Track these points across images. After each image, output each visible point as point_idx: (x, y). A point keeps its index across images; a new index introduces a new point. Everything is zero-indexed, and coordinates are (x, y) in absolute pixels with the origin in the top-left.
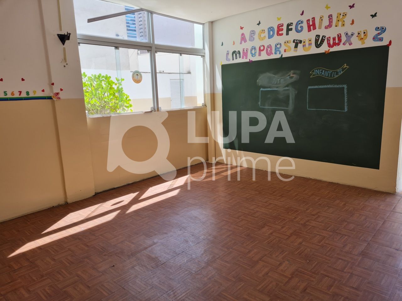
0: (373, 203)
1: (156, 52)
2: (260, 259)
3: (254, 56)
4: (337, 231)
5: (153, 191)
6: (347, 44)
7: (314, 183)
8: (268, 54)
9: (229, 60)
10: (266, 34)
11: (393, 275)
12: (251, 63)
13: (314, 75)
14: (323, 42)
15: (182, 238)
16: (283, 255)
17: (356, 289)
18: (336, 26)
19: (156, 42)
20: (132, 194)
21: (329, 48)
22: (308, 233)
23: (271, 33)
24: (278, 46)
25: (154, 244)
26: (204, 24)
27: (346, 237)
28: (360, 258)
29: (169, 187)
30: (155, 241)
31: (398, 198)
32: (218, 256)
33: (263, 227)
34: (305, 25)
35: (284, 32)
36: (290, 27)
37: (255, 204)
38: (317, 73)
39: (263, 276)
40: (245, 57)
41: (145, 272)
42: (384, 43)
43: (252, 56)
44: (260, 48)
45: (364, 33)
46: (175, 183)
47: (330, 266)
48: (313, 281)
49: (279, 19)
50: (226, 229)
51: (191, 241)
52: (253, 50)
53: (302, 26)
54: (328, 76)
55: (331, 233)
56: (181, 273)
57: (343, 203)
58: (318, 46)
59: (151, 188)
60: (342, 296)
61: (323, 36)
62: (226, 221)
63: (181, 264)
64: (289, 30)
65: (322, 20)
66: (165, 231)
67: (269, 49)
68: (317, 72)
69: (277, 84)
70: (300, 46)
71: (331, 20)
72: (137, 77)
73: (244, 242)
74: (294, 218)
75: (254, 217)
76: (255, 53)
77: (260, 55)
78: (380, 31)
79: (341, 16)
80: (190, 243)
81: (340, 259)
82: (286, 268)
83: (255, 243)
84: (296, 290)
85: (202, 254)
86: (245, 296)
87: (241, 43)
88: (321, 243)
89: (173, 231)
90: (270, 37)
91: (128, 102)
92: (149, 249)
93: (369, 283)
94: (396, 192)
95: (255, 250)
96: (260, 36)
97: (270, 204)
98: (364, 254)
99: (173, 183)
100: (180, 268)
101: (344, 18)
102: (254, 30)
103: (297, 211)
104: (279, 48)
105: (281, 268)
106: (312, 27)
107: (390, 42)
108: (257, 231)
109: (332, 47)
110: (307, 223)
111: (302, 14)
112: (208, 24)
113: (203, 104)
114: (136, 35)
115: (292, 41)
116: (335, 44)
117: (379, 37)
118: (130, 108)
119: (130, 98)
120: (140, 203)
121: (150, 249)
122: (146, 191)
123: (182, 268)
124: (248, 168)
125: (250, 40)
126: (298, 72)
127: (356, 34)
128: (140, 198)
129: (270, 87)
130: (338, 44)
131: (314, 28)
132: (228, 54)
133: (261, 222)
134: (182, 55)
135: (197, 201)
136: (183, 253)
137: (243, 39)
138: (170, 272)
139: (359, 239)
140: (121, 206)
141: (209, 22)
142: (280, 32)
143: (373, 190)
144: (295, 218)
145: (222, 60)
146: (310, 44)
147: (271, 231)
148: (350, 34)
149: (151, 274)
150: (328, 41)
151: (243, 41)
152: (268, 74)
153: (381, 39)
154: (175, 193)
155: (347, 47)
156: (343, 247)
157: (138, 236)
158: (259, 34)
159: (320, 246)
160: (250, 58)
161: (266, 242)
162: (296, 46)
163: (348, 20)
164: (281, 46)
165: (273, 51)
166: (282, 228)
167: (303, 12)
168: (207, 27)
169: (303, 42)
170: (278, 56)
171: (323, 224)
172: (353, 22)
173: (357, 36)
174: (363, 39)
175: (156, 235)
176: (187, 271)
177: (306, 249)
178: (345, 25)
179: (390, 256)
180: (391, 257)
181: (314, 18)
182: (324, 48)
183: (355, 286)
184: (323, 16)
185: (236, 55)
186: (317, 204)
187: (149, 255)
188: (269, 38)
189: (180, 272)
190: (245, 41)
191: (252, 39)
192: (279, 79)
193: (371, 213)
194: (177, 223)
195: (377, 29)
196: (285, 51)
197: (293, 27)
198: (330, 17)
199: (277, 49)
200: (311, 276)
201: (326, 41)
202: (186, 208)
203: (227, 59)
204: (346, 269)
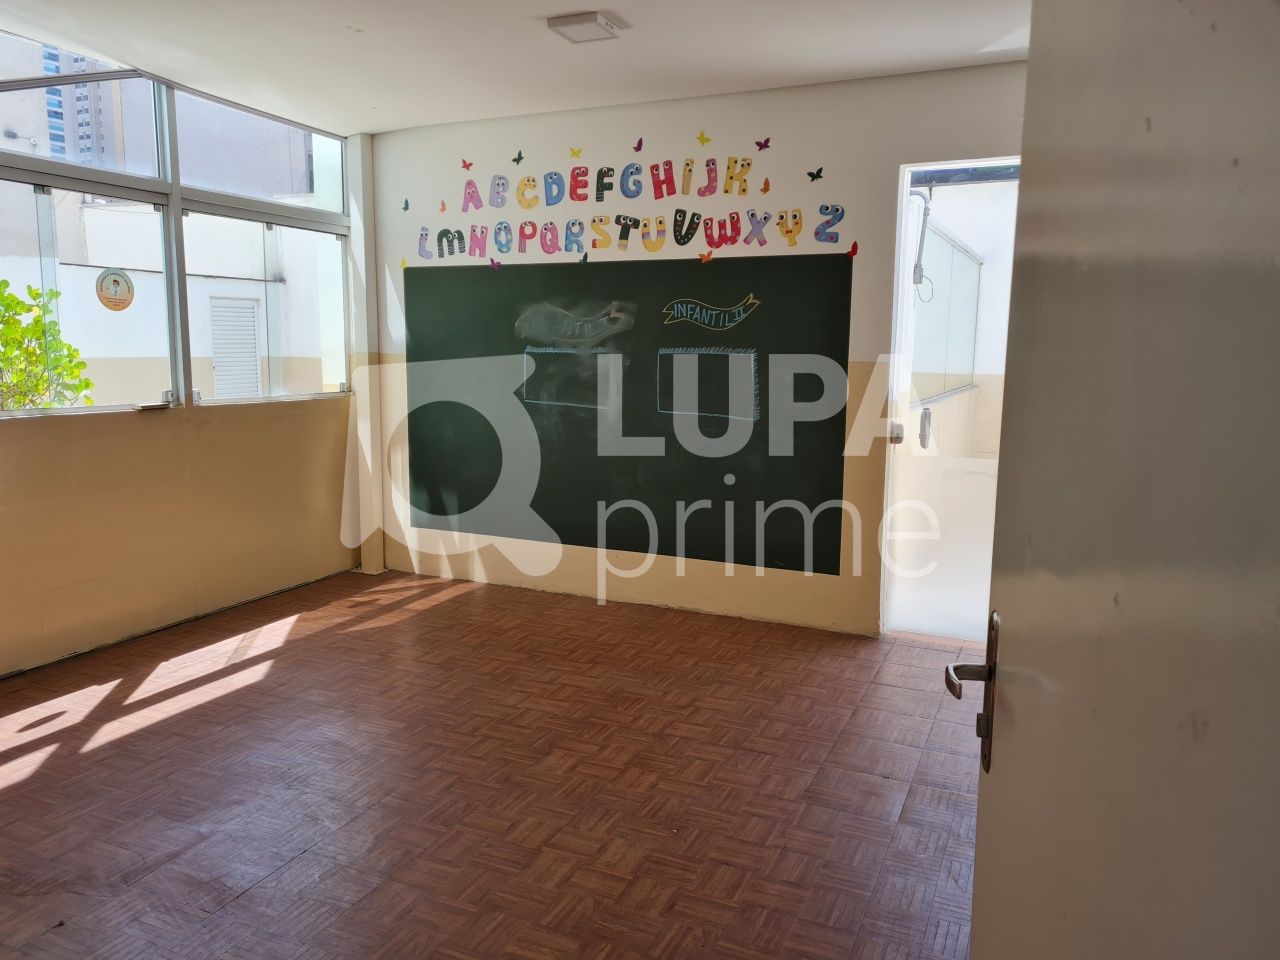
0: (828, 664)
1: (185, 211)
2: (546, 843)
3: (505, 249)
4: (747, 745)
5: (175, 671)
6: (755, 242)
7: (680, 619)
8: (548, 248)
9: (429, 256)
10: (540, 190)
11: (880, 839)
12: (496, 269)
13: (673, 318)
14: (695, 229)
15: (298, 811)
16: (609, 824)
17: (795, 885)
18: (726, 192)
19: (184, 182)
20: (95, 688)
21: (710, 249)
22: (671, 757)
23: (555, 190)
24: (576, 229)
25: (202, 838)
26: (346, 138)
27: (768, 757)
28: (804, 805)
29: (230, 658)
30: (204, 829)
31: (886, 647)
32: (419, 850)
33: (548, 753)
34: (646, 179)
35: (591, 190)
36: (606, 180)
37: (519, 688)
38: (681, 313)
39: (558, 886)
40: (478, 251)
41: (179, 927)
42: (841, 248)
43: (500, 251)
44: (522, 229)
45: (795, 217)
46: (252, 642)
47: (731, 837)
48: (690, 881)
49: (575, 154)
50: (437, 769)
51: (328, 817)
52: (503, 233)
53: (639, 182)
54: (709, 324)
55: (730, 752)
56: (304, 916)
57: (755, 671)
58: (682, 239)
59: (163, 663)
60: (764, 907)
61: (694, 215)
62: (435, 746)
63: (302, 887)
64: (603, 187)
65: (690, 170)
66: (236, 797)
67: (549, 236)
68: (681, 310)
69: (572, 336)
70: (635, 234)
71: (713, 175)
72: (115, 290)
73: (495, 801)
74: (632, 718)
75: (519, 726)
76: (509, 242)
77: (522, 249)
78: (830, 217)
79: (738, 167)
80: (327, 823)
81: (754, 815)
82: (619, 856)
83: (528, 800)
84: (648, 910)
85: (370, 851)
86: (510, 949)
87: (465, 209)
88: (706, 780)
89: (261, 791)
90: (551, 201)
91: (76, 372)
92: (184, 857)
93: (825, 866)
94: (879, 634)
95: (530, 820)
96: (523, 194)
97: (564, 686)
98: (811, 796)
99: (244, 643)
100: (301, 899)
101: (746, 173)
102: (503, 175)
103: (638, 699)
104: (577, 235)
105: (606, 857)
106: (664, 187)
107: (855, 247)
108: (530, 766)
109: (718, 245)
110: (667, 731)
111: (638, 148)
112: (359, 143)
113: (342, 385)
114: (62, 130)
115: (613, 220)
116: (724, 240)
117: (829, 230)
118: (84, 392)
119: (82, 356)
120: (128, 714)
121: (189, 854)
122: (147, 674)
123: (305, 900)
124: (488, 584)
125: (492, 203)
126: (631, 306)
127: (775, 219)
128: (126, 697)
129: (553, 345)
130: (733, 240)
131: (672, 191)
132: (424, 237)
133: (540, 739)
134: (274, 226)
135: (336, 694)
136: (305, 855)
137: (472, 196)
138: (268, 916)
139: (798, 759)
140: (60, 731)
141: (364, 135)
142: (580, 191)
143: (826, 631)
144: (636, 719)
145: (406, 252)
146: (661, 233)
147: (571, 762)
148: (760, 216)
149: (204, 930)
150: (706, 229)
151: (471, 205)
152: (547, 307)
153: (834, 238)
154: (256, 674)
155: (754, 250)
156: (762, 783)
157: (138, 820)
158: (518, 189)
159: (704, 787)
160: (492, 255)
161: (558, 793)
162: (624, 235)
163: (754, 180)
164: (582, 229)
165: (562, 243)
166: (602, 749)
167: (640, 143)
168: (356, 148)
169: (641, 225)
170: (574, 257)
171: (709, 730)
172: (766, 188)
173: (778, 224)
174: (791, 232)
175: (203, 810)
176: (324, 904)
177: (668, 799)
178: (749, 191)
179: (871, 794)
180: (873, 797)
181: (668, 164)
182: (697, 248)
183: (793, 880)
184: (692, 162)
185: (450, 243)
186: (692, 677)
187: (186, 875)
188: (548, 204)
189: (302, 913)
190: (479, 205)
191: (500, 200)
192: (578, 324)
193: (825, 691)
194: (276, 767)
195: (824, 210)
196: (594, 245)
197: (615, 180)
198: (711, 164)
199: (572, 239)
200: (683, 869)
201: (701, 230)
202: (300, 718)
203: (423, 252)
204: (771, 838)
